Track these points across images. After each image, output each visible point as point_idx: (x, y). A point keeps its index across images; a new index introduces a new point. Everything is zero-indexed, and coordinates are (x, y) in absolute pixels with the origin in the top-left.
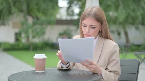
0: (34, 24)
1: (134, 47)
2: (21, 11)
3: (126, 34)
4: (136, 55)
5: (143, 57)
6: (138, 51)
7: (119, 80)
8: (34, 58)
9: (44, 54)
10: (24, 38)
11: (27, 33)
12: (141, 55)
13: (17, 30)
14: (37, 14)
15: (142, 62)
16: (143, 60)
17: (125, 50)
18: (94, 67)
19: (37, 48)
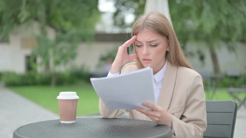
0: (58, 40)
1: (226, 81)
2: (37, 19)
3: (214, 57)
4: (231, 93)
5: (242, 96)
6: (234, 86)
7: (204, 137)
8: (58, 98)
9: (75, 93)
10: (41, 64)
11: (45, 56)
12: (239, 93)
13: (28, 52)
14: (63, 23)
15: (240, 106)
16: (243, 103)
17: (211, 85)
18: (158, 115)
19: (62, 82)
